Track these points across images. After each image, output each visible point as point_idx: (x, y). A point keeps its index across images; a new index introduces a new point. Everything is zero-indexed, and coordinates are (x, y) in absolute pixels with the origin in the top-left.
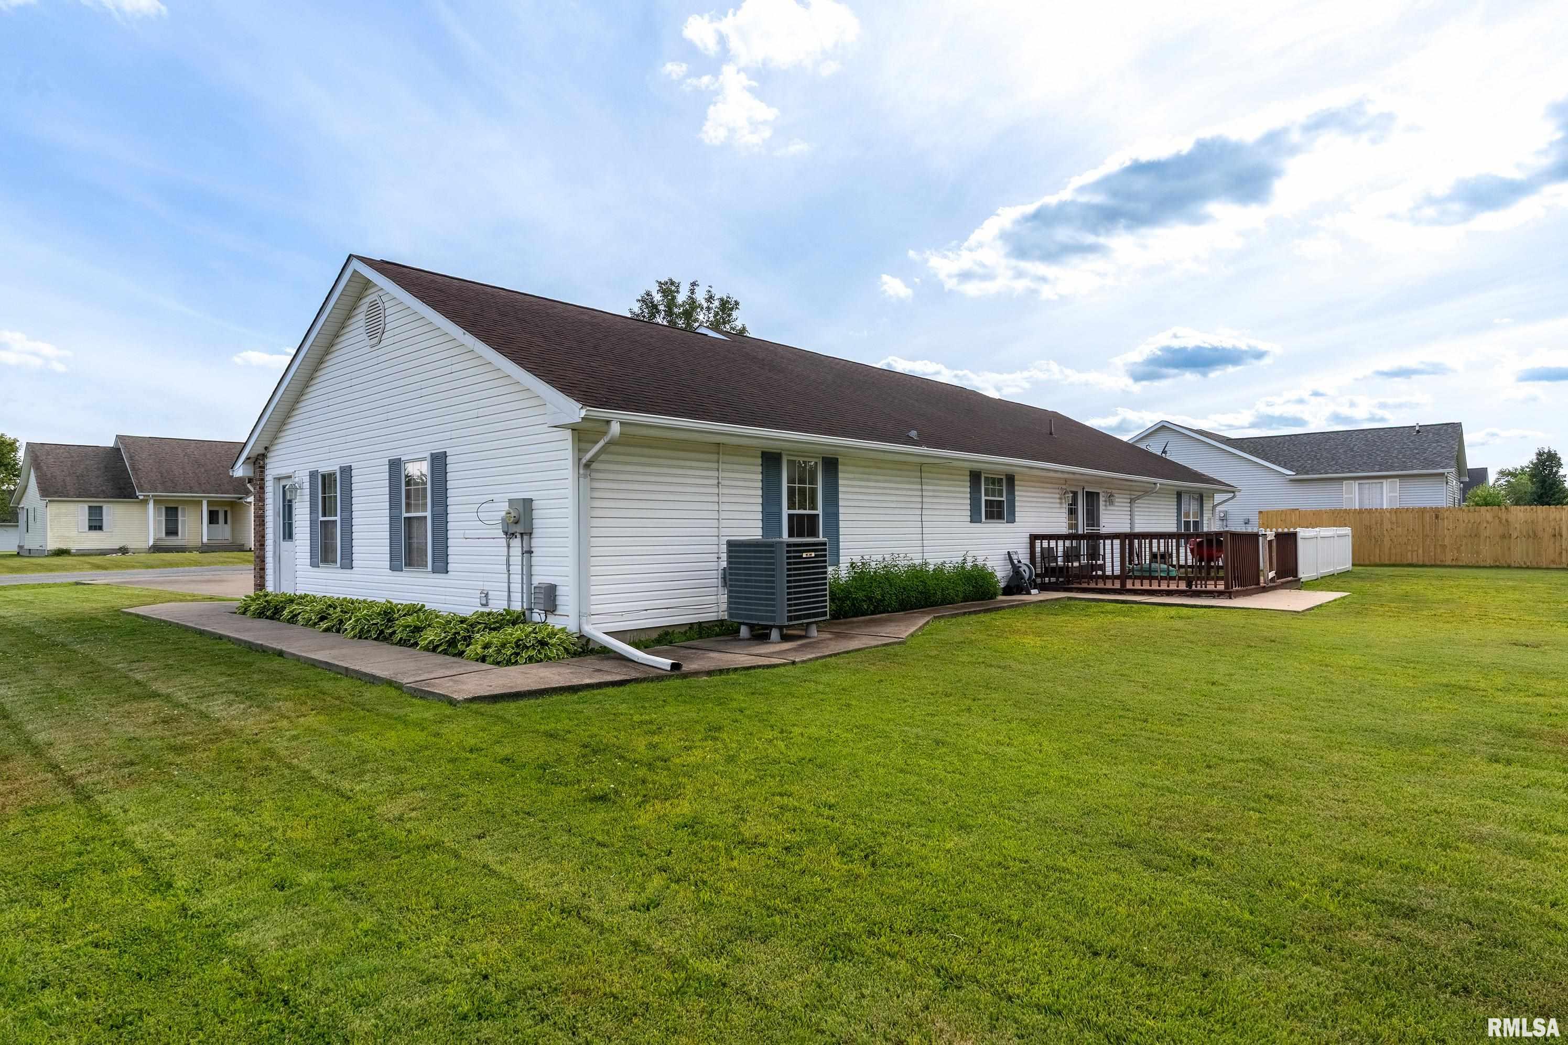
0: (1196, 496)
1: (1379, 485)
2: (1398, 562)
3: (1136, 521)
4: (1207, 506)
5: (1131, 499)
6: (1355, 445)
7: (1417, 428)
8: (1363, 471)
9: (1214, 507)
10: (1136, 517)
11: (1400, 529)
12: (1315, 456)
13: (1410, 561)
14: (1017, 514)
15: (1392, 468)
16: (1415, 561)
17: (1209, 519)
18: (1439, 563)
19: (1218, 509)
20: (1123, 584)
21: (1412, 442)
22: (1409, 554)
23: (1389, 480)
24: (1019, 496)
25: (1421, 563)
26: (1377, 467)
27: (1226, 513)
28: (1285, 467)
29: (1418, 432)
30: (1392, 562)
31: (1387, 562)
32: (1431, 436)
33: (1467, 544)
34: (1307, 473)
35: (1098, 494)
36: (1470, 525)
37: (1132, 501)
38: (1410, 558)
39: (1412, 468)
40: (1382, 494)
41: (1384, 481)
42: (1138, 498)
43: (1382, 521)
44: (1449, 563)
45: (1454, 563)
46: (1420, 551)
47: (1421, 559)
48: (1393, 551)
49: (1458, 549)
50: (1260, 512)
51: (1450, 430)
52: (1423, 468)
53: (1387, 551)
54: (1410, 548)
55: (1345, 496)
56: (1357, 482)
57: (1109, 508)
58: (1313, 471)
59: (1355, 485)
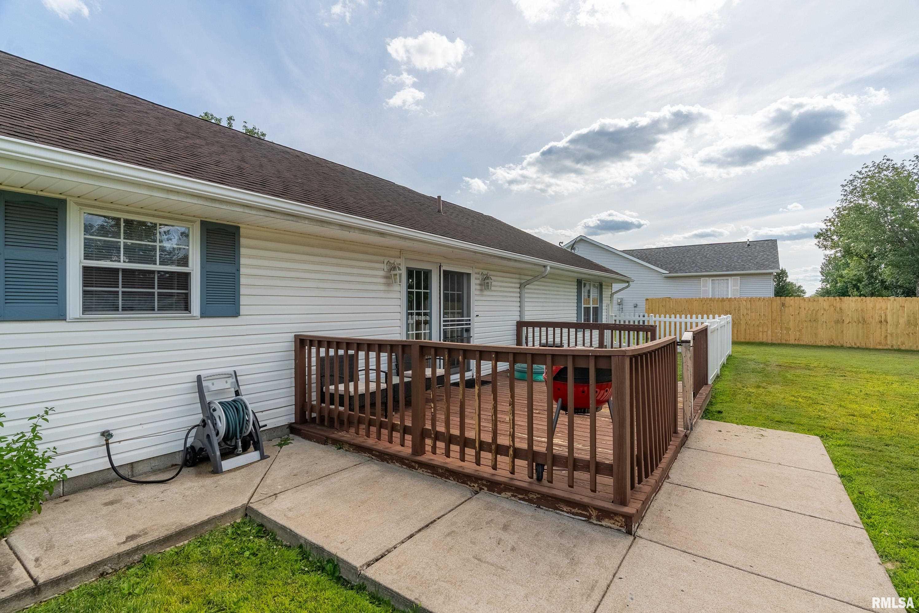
0: (597, 284)
1: (726, 281)
2: (752, 340)
3: (526, 308)
4: (606, 294)
5: (521, 284)
6: (707, 254)
7: (748, 243)
8: (715, 271)
9: (612, 295)
10: (526, 304)
11: (753, 314)
12: (681, 261)
13: (761, 340)
14: (243, 300)
15: (735, 269)
16: (765, 340)
17: (608, 306)
18: (784, 342)
19: (615, 296)
20: (418, 449)
21: (745, 251)
22: (761, 334)
23: (733, 277)
24: (248, 266)
25: (770, 341)
26: (724, 269)
27: (622, 299)
28: (661, 267)
29: (749, 245)
30: (747, 340)
31: (743, 340)
32: (758, 248)
33: (807, 327)
34: (676, 272)
35: (469, 275)
36: (810, 312)
37: (522, 286)
38: (762, 338)
39: (749, 269)
40: (728, 287)
41: (729, 278)
42: (528, 283)
43: (740, 307)
44: (792, 342)
45: (797, 343)
46: (769, 332)
47: (770, 338)
48: (748, 331)
49: (800, 331)
50: (647, 300)
51: (770, 244)
52: (757, 269)
53: (743, 332)
54: (761, 329)
55: (702, 288)
56: (711, 279)
57: (486, 293)
58: (681, 270)
59: (709, 280)
